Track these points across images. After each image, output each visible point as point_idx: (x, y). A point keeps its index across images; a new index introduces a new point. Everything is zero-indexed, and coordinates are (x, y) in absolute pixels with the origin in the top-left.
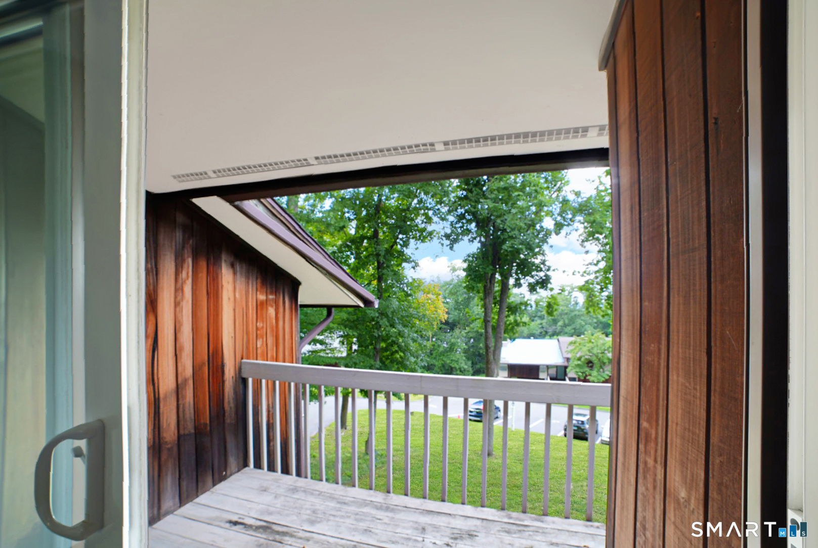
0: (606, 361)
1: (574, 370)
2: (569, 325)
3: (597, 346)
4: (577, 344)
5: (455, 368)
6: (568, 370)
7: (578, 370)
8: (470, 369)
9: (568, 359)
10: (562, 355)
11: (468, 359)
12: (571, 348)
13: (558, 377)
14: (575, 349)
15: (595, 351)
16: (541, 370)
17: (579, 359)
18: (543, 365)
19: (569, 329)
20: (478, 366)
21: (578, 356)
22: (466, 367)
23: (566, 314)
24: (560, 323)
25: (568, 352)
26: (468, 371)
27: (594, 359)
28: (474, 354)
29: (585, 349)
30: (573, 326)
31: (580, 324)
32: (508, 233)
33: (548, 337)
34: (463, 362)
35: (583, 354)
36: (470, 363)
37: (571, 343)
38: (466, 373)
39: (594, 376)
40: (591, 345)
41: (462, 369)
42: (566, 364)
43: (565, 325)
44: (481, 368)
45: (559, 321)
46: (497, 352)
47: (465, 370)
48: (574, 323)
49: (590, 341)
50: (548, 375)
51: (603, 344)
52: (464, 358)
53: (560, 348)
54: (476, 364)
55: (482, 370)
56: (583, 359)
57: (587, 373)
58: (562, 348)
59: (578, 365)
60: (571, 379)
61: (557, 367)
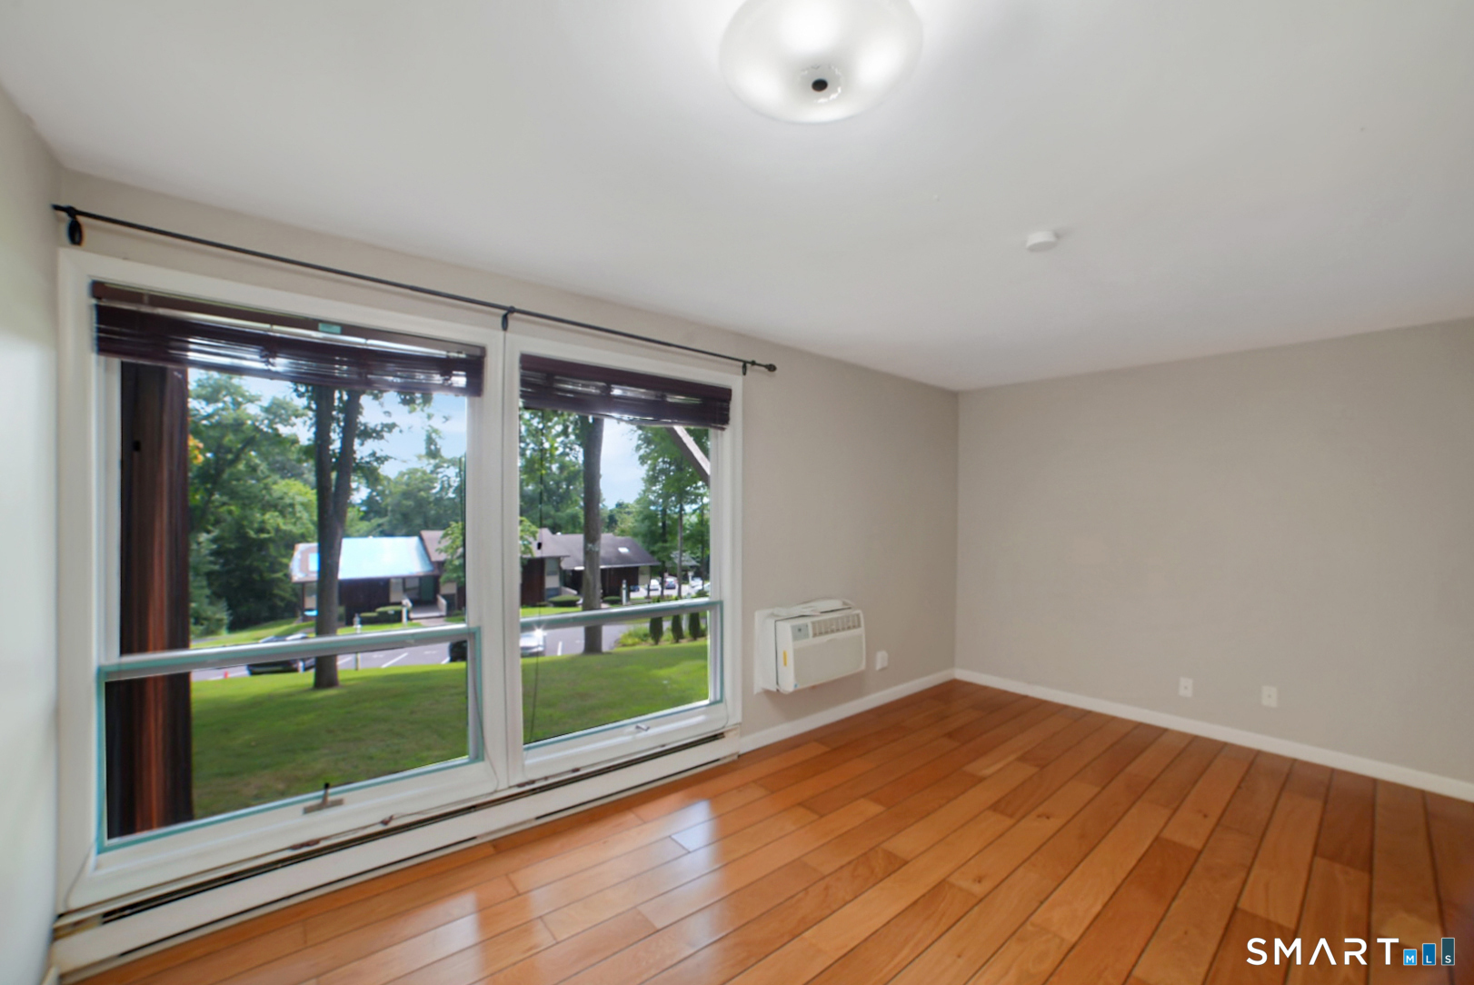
6: (442, 582)
9: (440, 565)
10: (428, 557)
13: (424, 598)
16: (392, 586)
18: (397, 578)
42: (436, 572)
50: (405, 594)
53: (425, 549)
58: (428, 548)
60: (445, 597)
61: (421, 579)
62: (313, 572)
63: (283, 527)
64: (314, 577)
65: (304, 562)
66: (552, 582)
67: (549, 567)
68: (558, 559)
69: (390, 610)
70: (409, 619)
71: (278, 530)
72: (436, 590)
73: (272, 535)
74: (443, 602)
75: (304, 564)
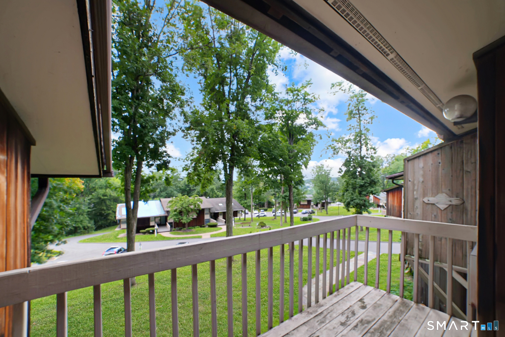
0: (190, 210)
1: (173, 218)
2: (164, 191)
3: (185, 202)
4: (174, 202)
5: (79, 227)
6: (168, 218)
7: (175, 217)
8: (94, 226)
9: (168, 212)
10: (164, 209)
11: (91, 219)
12: (169, 205)
13: (162, 223)
14: (172, 205)
15: (184, 206)
16: (151, 220)
17: (175, 211)
18: (152, 217)
19: (164, 194)
20: (100, 223)
21: (175, 209)
22: (89, 225)
23: (161, 185)
24: (158, 190)
25: (168, 207)
26: (92, 228)
27: (183, 210)
28: (96, 215)
29: (178, 205)
30: (166, 191)
31: (171, 190)
32: (148, 129)
33: (151, 199)
34: (87, 222)
35: (177, 208)
36: (92, 222)
37: (170, 202)
38: (89, 229)
39: (185, 220)
40: (181, 202)
41: (86, 227)
42: (166, 215)
43: (161, 191)
44: (102, 224)
45: (157, 189)
46: (135, 211)
47: (88, 227)
48: (166, 190)
49: (181, 200)
50: (155, 223)
51: (188, 201)
52: (88, 219)
53: (162, 205)
54: (98, 222)
55: (103, 225)
56: (178, 211)
57: (180, 219)
58: (163, 205)
59: (175, 215)
60: (170, 223)
61: (161, 217)
62: (124, 215)
63: (112, 194)
64: (125, 217)
65: (120, 211)
66: (207, 217)
67: (206, 212)
68: (209, 209)
69: (150, 229)
70: (157, 233)
71: (110, 196)
72: (166, 220)
73: (109, 197)
74: (168, 226)
75: (121, 212)
